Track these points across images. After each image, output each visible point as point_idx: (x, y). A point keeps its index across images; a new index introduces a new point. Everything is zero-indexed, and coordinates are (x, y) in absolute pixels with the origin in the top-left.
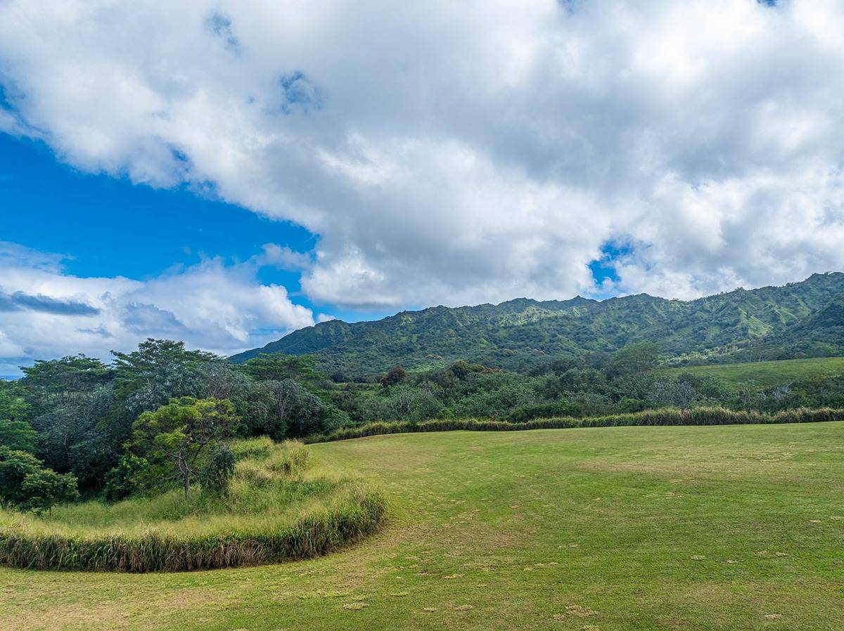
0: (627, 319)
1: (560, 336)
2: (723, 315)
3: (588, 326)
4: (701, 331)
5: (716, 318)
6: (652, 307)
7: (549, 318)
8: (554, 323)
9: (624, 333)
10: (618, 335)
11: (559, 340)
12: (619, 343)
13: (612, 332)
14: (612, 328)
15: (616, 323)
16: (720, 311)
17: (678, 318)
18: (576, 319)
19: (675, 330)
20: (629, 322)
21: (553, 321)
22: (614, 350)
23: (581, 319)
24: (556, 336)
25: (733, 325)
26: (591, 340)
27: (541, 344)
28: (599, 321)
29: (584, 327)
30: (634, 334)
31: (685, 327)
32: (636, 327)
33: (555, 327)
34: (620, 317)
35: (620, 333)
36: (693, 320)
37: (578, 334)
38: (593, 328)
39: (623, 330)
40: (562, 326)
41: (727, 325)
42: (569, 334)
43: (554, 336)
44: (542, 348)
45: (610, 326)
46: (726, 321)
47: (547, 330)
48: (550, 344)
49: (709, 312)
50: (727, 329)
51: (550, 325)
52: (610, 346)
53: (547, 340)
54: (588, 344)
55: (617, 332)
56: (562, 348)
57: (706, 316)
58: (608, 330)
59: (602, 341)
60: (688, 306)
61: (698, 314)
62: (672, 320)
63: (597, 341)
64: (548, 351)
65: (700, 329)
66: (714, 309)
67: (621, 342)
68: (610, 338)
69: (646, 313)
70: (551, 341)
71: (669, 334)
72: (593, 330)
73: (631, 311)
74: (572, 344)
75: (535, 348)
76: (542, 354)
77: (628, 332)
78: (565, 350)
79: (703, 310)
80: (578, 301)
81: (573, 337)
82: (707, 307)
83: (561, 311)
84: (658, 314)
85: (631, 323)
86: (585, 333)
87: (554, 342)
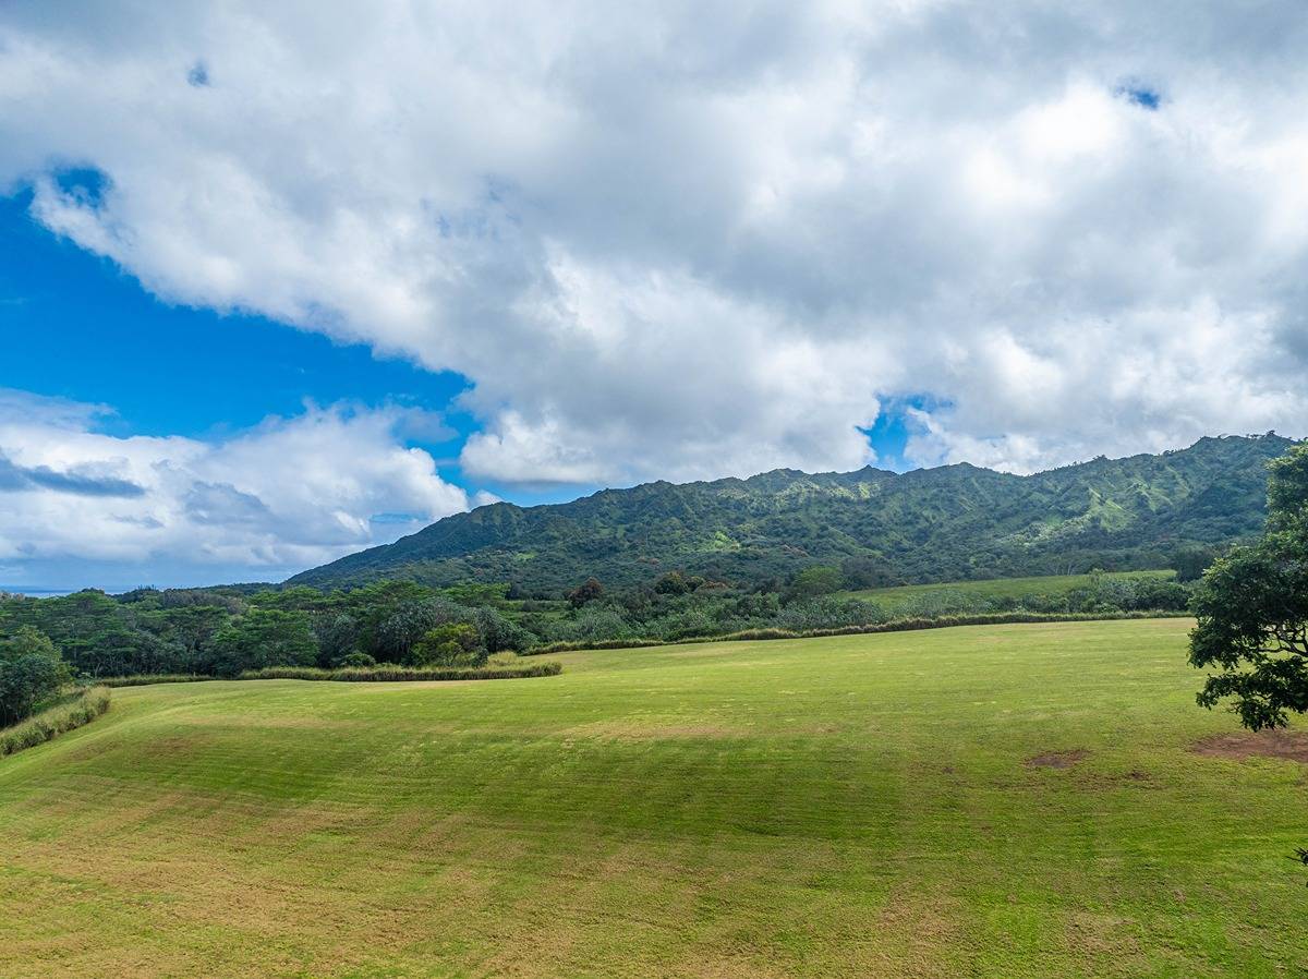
0: (934, 503)
1: (831, 529)
2: (1066, 499)
3: (874, 513)
5: (1058, 503)
6: (972, 485)
7: (820, 502)
8: (826, 508)
9: (928, 524)
10: (918, 526)
11: (831, 535)
12: (921, 538)
13: (909, 523)
14: (910, 517)
15: (917, 509)
16: (1064, 492)
17: (1007, 502)
18: (861, 502)
19: (998, 520)
20: (935, 508)
21: (826, 505)
22: (912, 549)
23: (869, 501)
24: (827, 529)
26: (879, 534)
27: (804, 540)
28: (894, 505)
29: (870, 515)
30: (941, 525)
31: (1012, 515)
32: (946, 515)
33: (828, 515)
34: (925, 500)
35: (923, 524)
36: (1026, 506)
37: (860, 525)
38: (882, 516)
40: (838, 513)
41: (1071, 514)
42: (846, 525)
43: (824, 528)
44: (806, 547)
45: (909, 514)
46: (1069, 508)
47: (814, 519)
48: (817, 541)
49: (1050, 493)
51: (820, 511)
52: (906, 544)
53: (813, 534)
54: (874, 540)
55: (917, 523)
56: (834, 547)
57: (1046, 499)
58: (906, 519)
59: (894, 536)
60: (1024, 483)
61: (1036, 496)
62: (998, 505)
63: (886, 535)
64: (813, 552)
65: (1033, 519)
67: (923, 536)
68: (907, 531)
69: (963, 494)
70: (819, 536)
71: (989, 527)
72: (883, 519)
73: (941, 491)
74: (849, 541)
75: (796, 546)
76: (804, 555)
77: (933, 522)
78: (839, 550)
79: (1042, 490)
80: (867, 473)
81: (852, 529)
82: (1049, 485)
83: (841, 488)
84: (980, 496)
85: (939, 509)
86: (871, 524)
87: (823, 537)
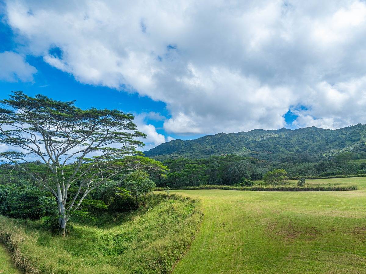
0: (308, 138)
1: (278, 146)
2: (353, 136)
3: (290, 141)
4: (342, 143)
5: (349, 138)
6: (318, 133)
7: (272, 138)
8: (274, 140)
9: (306, 144)
10: (303, 145)
11: (278, 148)
12: (304, 148)
13: (301, 144)
14: (300, 142)
15: (302, 140)
16: (351, 134)
17: (331, 138)
18: (284, 138)
19: (330, 143)
20: (308, 139)
21: (274, 139)
22: (303, 152)
23: (286, 138)
24: (277, 146)
25: (358, 140)
26: (292, 147)
27: (270, 149)
28: (294, 139)
29: (288, 142)
30: (311, 145)
31: (334, 141)
32: (312, 142)
33: (275, 142)
34: (304, 137)
35: (305, 144)
36: (338, 138)
37: (286, 145)
38: (291, 142)
39: (306, 143)
40: (278, 141)
41: (355, 141)
42: (282, 145)
43: (275, 146)
44: (271, 151)
45: (300, 141)
46: (354, 139)
47: (272, 143)
48: (274, 149)
49: (345, 135)
50: (355, 143)
51: (272, 141)
52: (300, 150)
53: (273, 148)
54: (291, 149)
55: (303, 144)
56: (279, 151)
57: (344, 136)
58: (299, 143)
59: (297, 148)
60: (335, 132)
61: (340, 136)
62: (328, 139)
63: (294, 148)
64: (273, 152)
65: (342, 142)
66: (348, 134)
67: (305, 148)
68: (300, 146)
69: (316, 135)
70: (274, 148)
71: (327, 145)
72: (292, 143)
73: (309, 135)
74: (284, 149)
75: (268, 151)
76: (271, 153)
77: (308, 144)
78: (281, 152)
79: (342, 134)
80: (283, 130)
81: (284, 146)
82: (344, 132)
83: (276, 134)
84: (321, 136)
85: (309, 140)
86: (289, 144)
87: (275, 148)
